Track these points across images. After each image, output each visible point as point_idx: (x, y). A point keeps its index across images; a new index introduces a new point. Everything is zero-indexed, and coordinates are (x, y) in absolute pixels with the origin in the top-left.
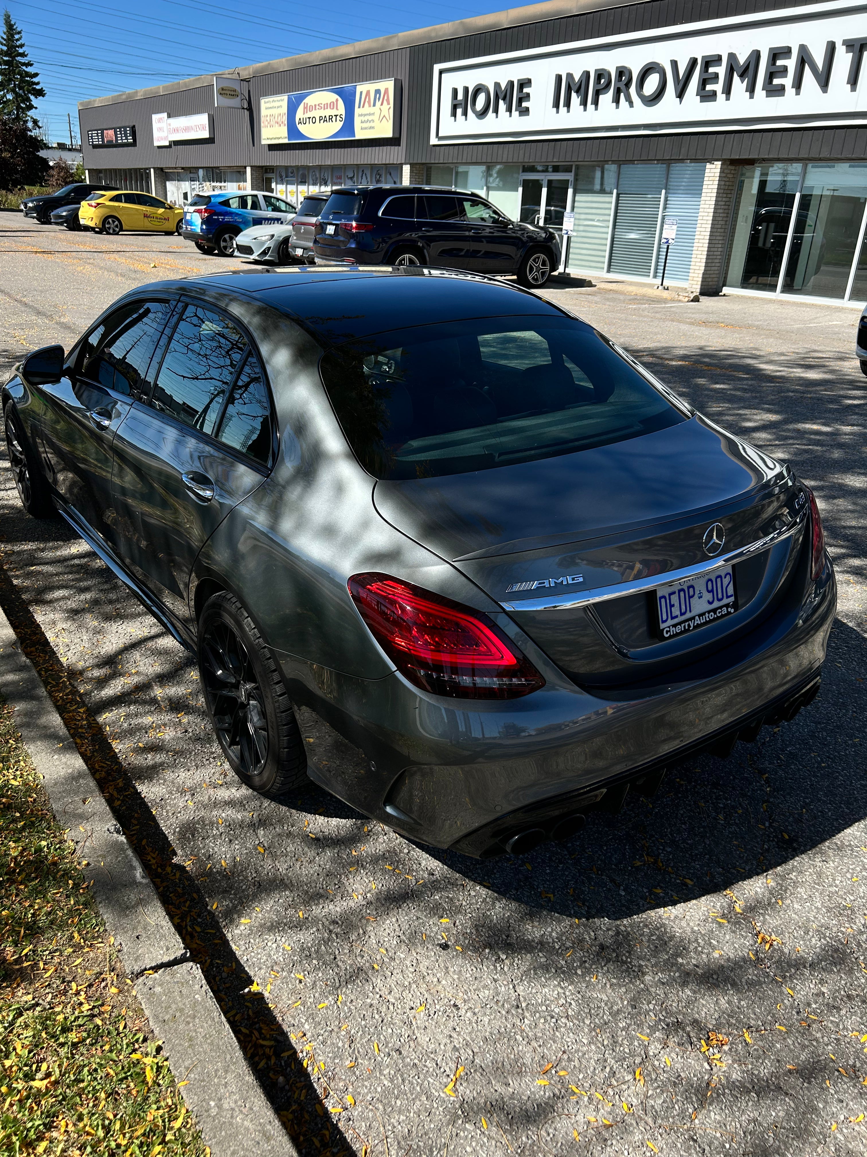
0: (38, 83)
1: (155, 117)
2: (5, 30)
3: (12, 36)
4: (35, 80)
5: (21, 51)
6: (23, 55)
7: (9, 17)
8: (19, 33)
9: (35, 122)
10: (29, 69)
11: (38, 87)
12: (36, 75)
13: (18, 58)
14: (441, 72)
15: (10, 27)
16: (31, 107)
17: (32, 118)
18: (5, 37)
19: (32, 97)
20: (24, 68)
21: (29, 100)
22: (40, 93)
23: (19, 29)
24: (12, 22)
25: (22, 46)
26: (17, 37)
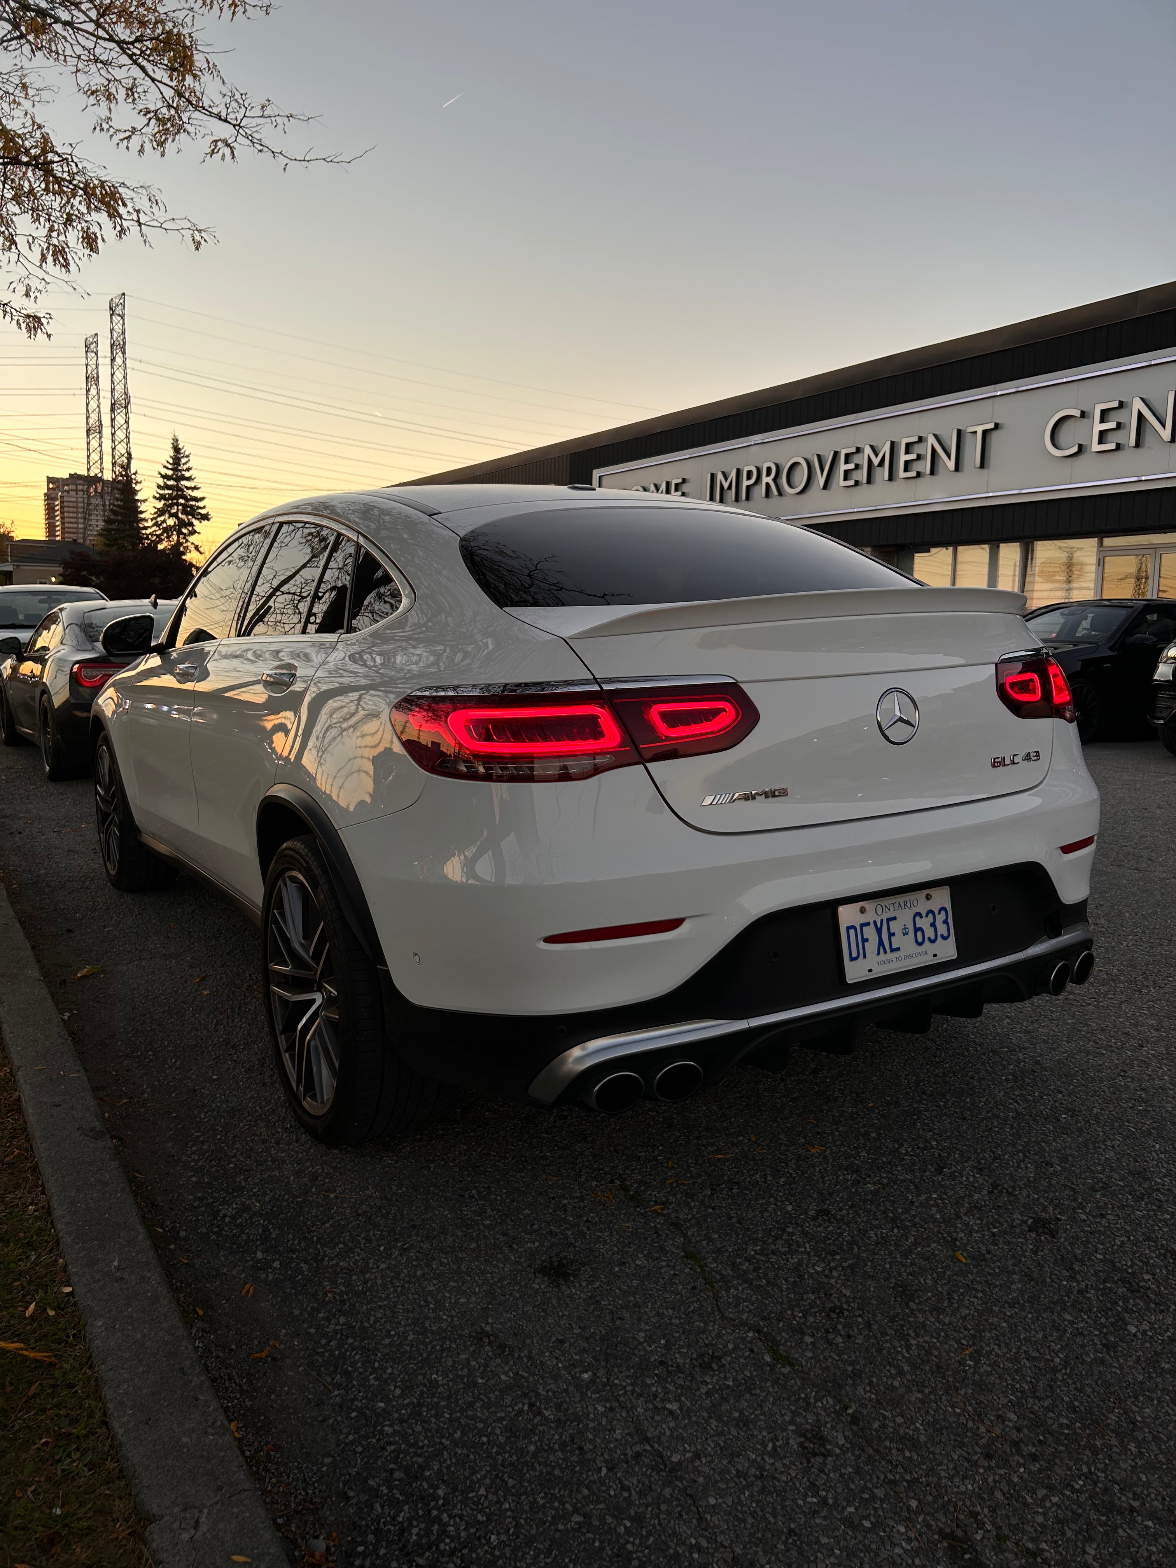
0: (204, 507)
2: (172, 455)
3: (179, 459)
4: (200, 504)
5: (187, 474)
6: (189, 479)
7: (177, 440)
8: (187, 456)
9: (197, 548)
10: (195, 494)
11: (203, 512)
12: (203, 499)
13: (184, 483)
15: (177, 449)
16: (193, 532)
17: (192, 543)
18: (171, 461)
19: (195, 522)
20: (190, 492)
21: (192, 525)
22: (206, 517)
23: (187, 453)
24: (180, 446)
25: (188, 469)
26: (184, 460)
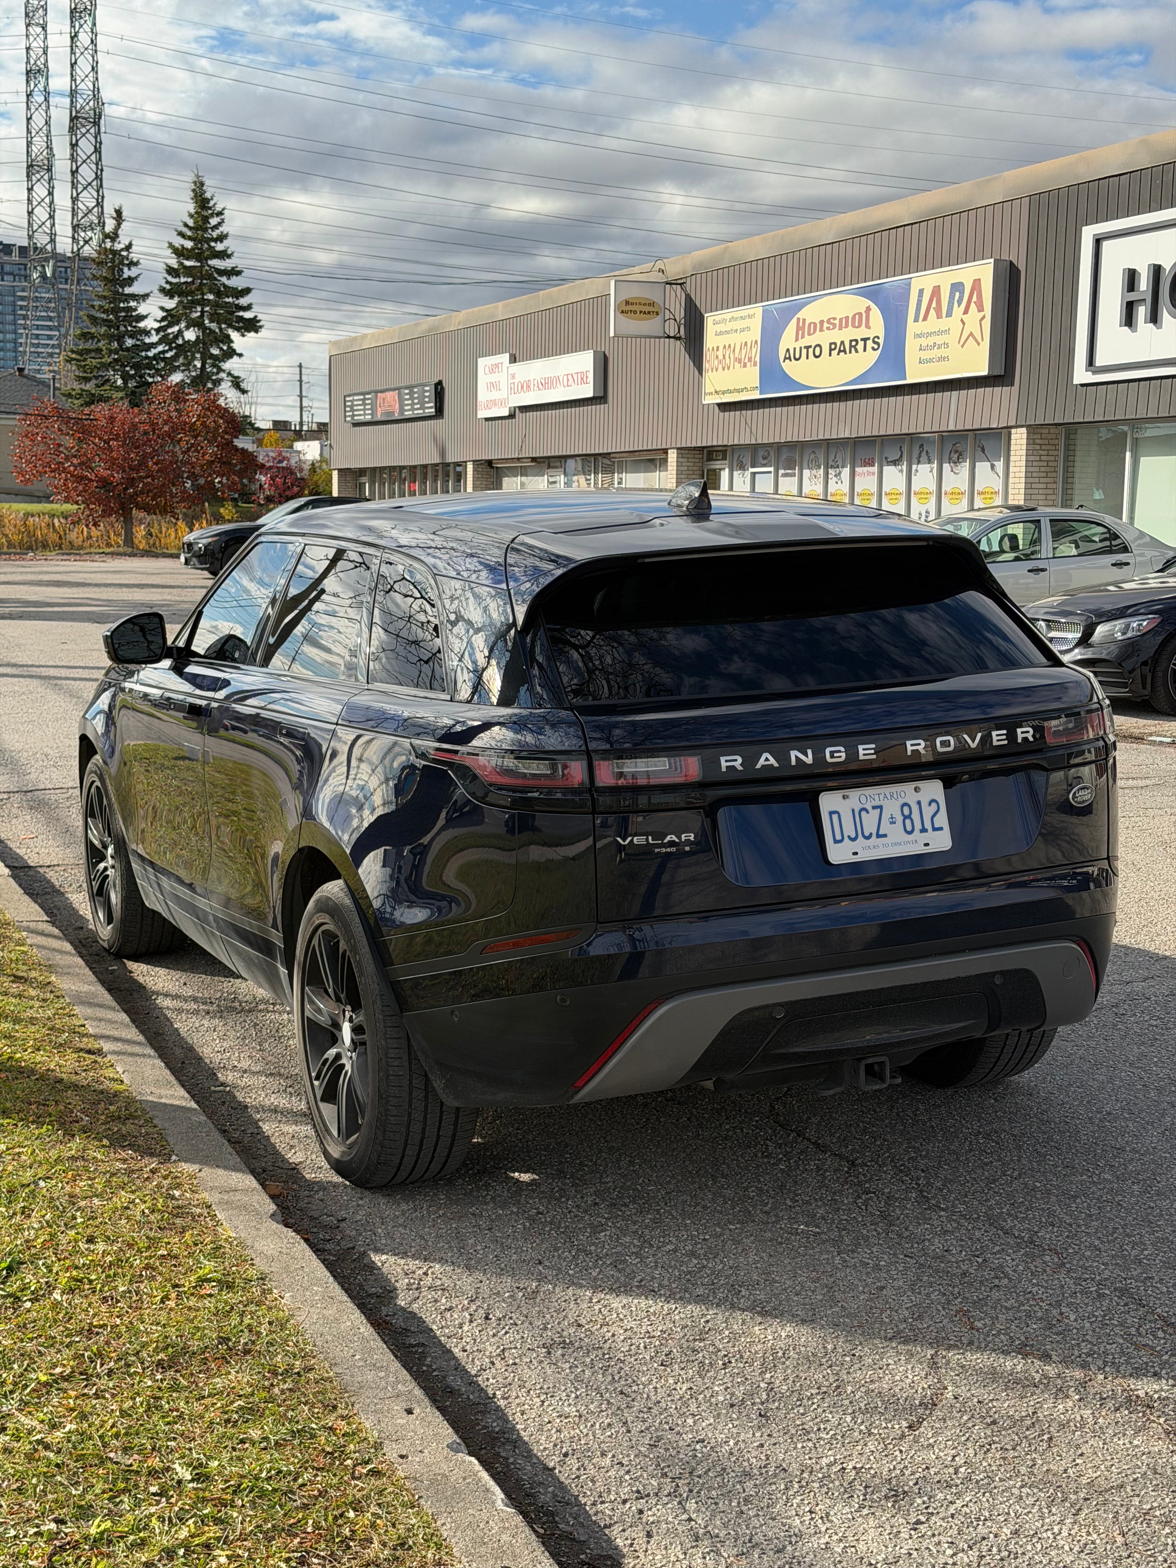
0: (248, 308)
1: (483, 363)
2: (193, 211)
3: (206, 219)
4: (243, 301)
5: (219, 247)
6: (224, 255)
7: (202, 184)
8: (220, 214)
9: (237, 384)
10: (234, 282)
11: (248, 315)
12: (247, 291)
13: (215, 262)
14: (1098, 242)
15: (202, 201)
16: (231, 353)
17: (229, 374)
18: (191, 223)
19: (234, 335)
20: (224, 279)
21: (228, 340)
22: (252, 325)
23: (218, 208)
24: (208, 195)
25: (222, 238)
26: (214, 221)
